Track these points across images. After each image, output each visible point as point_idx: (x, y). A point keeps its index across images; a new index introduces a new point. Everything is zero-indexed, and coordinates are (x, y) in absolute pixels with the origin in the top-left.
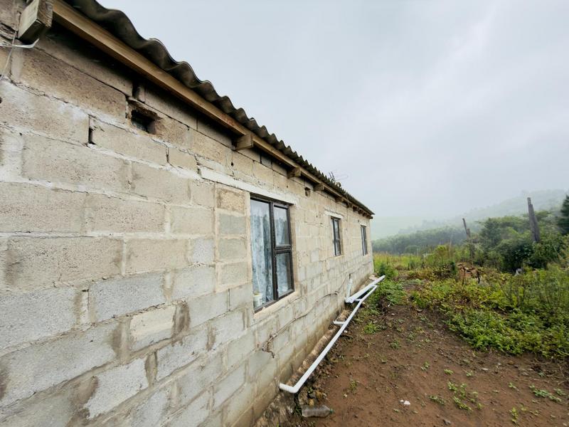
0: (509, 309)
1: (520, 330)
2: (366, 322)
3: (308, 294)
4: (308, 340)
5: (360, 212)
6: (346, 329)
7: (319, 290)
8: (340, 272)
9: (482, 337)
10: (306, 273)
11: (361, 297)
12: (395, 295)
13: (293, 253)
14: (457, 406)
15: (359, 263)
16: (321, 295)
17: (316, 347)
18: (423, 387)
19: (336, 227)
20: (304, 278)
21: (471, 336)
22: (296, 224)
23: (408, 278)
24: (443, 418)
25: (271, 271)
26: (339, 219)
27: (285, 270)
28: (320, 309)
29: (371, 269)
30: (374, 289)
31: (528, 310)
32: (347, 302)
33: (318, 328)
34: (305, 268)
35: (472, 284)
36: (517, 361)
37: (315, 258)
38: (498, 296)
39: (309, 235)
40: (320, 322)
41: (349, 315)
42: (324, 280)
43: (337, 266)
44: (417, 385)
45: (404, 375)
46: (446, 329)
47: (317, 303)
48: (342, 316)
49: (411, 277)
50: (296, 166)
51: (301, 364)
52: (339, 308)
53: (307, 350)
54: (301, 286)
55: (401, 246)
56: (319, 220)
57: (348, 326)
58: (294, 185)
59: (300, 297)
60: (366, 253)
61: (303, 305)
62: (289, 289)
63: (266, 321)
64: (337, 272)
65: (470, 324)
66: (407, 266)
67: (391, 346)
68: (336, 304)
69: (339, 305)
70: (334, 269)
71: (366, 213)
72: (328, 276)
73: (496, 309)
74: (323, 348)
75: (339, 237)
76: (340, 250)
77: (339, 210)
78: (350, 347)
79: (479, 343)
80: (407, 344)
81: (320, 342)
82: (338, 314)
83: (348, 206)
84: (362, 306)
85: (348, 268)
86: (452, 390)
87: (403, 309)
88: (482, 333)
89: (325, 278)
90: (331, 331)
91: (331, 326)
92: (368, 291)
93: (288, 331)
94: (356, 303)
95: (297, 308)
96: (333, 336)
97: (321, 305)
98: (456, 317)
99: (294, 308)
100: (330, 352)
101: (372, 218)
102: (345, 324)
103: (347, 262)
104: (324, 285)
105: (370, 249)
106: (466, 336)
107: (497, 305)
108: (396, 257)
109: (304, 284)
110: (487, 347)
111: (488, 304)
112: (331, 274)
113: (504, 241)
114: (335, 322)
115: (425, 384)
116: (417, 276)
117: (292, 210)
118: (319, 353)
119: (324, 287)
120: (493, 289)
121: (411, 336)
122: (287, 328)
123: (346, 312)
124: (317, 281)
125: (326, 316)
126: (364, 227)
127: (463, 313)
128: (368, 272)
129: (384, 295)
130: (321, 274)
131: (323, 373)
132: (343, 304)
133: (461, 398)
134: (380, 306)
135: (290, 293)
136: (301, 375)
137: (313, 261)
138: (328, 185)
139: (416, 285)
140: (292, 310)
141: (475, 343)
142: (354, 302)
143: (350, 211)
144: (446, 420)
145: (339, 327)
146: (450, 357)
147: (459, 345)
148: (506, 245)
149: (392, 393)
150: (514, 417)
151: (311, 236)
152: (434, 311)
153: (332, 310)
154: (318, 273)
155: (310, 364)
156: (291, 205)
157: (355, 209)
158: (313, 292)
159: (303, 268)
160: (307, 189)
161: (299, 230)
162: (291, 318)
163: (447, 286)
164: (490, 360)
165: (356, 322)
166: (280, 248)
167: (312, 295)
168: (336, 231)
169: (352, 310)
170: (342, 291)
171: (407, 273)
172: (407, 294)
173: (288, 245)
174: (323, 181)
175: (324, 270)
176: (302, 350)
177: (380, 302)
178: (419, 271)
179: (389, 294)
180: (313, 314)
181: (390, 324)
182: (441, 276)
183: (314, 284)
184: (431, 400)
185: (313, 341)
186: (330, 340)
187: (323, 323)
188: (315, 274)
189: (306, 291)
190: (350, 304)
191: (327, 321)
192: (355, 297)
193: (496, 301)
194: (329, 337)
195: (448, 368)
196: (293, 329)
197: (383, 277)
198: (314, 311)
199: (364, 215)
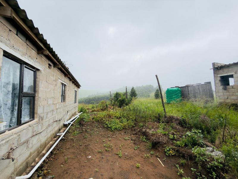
0: (120, 117)
1: (122, 123)
2: (74, 131)
3: (44, 121)
4: (41, 146)
5: (75, 84)
6: (64, 136)
7: (51, 118)
8: (63, 110)
9: (113, 127)
10: (43, 109)
11: (72, 121)
12: (87, 118)
13: (36, 98)
14: (106, 151)
15: (72, 107)
16: (52, 121)
17: (46, 149)
18: (96, 149)
19: (63, 88)
20: (42, 112)
21: (111, 128)
22: (40, 82)
23: (92, 112)
24: (102, 157)
25: (16, 108)
26: (66, 85)
27: (29, 107)
28: (50, 129)
29: (77, 110)
30: (78, 117)
31: (124, 117)
32: (65, 124)
33: (47, 139)
34: (44, 107)
35: (111, 112)
36: (121, 132)
37: (50, 102)
38: (118, 114)
39: (48, 89)
40: (49, 135)
41: (65, 130)
42: (54, 114)
43: (62, 107)
44: (94, 149)
45: (89, 147)
46: (104, 127)
47: (49, 125)
48: (62, 131)
49: (93, 111)
50: (45, 49)
51: (34, 161)
52: (61, 127)
53: (40, 152)
54: (40, 116)
55: (89, 101)
56: (55, 83)
57: (65, 135)
58: (41, 59)
59: (38, 123)
60: (76, 102)
61: (40, 127)
62: (30, 118)
63: (8, 139)
64: (61, 110)
65: (111, 124)
66: (91, 108)
67: (84, 138)
68: (59, 125)
69: (61, 125)
70: (60, 108)
71: (78, 85)
72: (57, 112)
73: (117, 118)
74: (50, 148)
75: (64, 94)
76: (64, 100)
77: (66, 81)
78: (65, 144)
79: (113, 129)
80: (91, 135)
81: (49, 145)
82: (60, 130)
83: (70, 80)
84: (72, 125)
85: (67, 108)
86: (105, 146)
87: (89, 123)
88: (113, 126)
89: (55, 113)
90: (55, 139)
91: (56, 136)
92: (75, 119)
93: (27, 143)
94: (69, 124)
95: (35, 129)
96: (56, 141)
97: (51, 126)
98: (107, 122)
99: (33, 129)
100: (54, 149)
101: (80, 88)
102: (63, 134)
103: (67, 106)
104: (54, 116)
105: (77, 101)
106: (109, 128)
107: (117, 117)
108: (87, 105)
109: (42, 115)
110: (115, 130)
111: (115, 117)
112: (59, 110)
113: (120, 99)
114: (58, 134)
115: (96, 148)
116: (95, 111)
117: (38, 73)
118: (47, 151)
119: (54, 117)
120: (117, 112)
121: (92, 132)
122: (27, 142)
123: (64, 129)
124: (50, 114)
125: (54, 132)
126: (76, 91)
127: (109, 121)
128: (75, 111)
129: (82, 119)
130: (53, 111)
131: (49, 160)
132: (63, 125)
133: (108, 148)
134: (80, 124)
135: (31, 121)
136: (34, 167)
137: (49, 103)
138: (62, 67)
139: (95, 114)
140: (31, 131)
141: (112, 129)
142: (68, 124)
143: (71, 83)
144: (103, 157)
145: (60, 136)
146: (104, 136)
147: (107, 132)
148: (120, 100)
149: (84, 156)
150: (120, 148)
151: (49, 90)
152: (100, 122)
153: (57, 129)
154: (51, 110)
155: (40, 159)
156: (38, 70)
157: (73, 82)
158: (47, 119)
159: (42, 107)
160: (49, 65)
161: (42, 86)
162: (30, 135)
163: (105, 113)
164: (115, 133)
165: (69, 132)
166: (26, 93)
167: (46, 121)
168: (63, 90)
169: (67, 127)
170: (63, 119)
171: (91, 111)
172: (91, 117)
173: (33, 92)
174: (60, 64)
175: (55, 108)
176: (36, 152)
177: (80, 122)
178: (95, 109)
179: (85, 118)
180: (46, 131)
181: (84, 130)
182: (103, 110)
183: (48, 116)
184: (99, 152)
185: (44, 146)
186: (54, 143)
187: (51, 135)
188: (49, 111)
189: (42, 119)
190: (66, 125)
191: (54, 134)
192: (69, 122)
193: (117, 116)
194: (54, 142)
195: (104, 140)
196: (31, 142)
197: (82, 112)
198: (46, 130)
199: (77, 86)
